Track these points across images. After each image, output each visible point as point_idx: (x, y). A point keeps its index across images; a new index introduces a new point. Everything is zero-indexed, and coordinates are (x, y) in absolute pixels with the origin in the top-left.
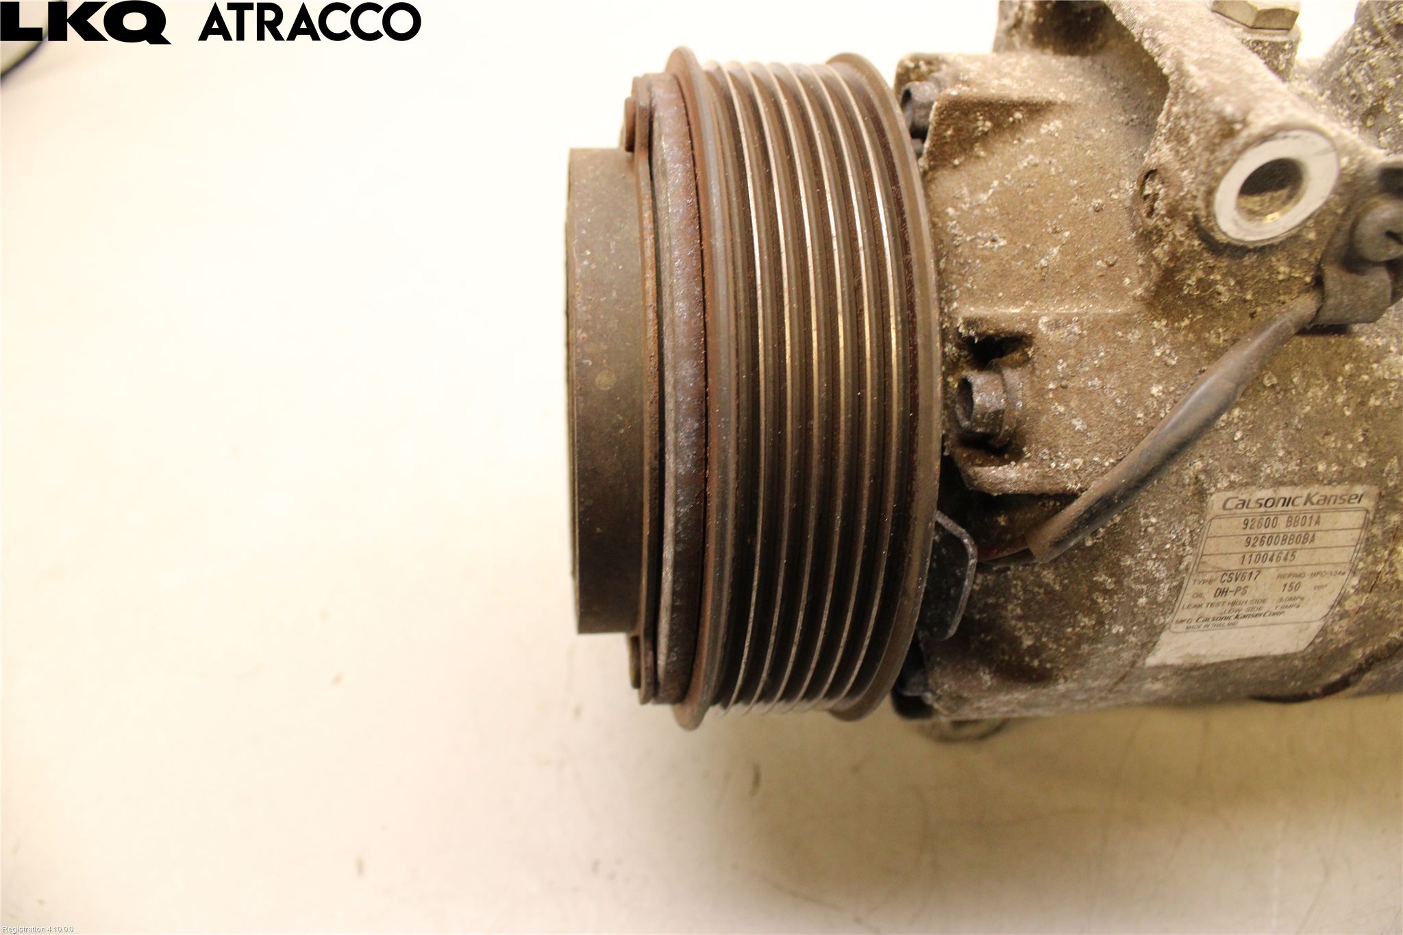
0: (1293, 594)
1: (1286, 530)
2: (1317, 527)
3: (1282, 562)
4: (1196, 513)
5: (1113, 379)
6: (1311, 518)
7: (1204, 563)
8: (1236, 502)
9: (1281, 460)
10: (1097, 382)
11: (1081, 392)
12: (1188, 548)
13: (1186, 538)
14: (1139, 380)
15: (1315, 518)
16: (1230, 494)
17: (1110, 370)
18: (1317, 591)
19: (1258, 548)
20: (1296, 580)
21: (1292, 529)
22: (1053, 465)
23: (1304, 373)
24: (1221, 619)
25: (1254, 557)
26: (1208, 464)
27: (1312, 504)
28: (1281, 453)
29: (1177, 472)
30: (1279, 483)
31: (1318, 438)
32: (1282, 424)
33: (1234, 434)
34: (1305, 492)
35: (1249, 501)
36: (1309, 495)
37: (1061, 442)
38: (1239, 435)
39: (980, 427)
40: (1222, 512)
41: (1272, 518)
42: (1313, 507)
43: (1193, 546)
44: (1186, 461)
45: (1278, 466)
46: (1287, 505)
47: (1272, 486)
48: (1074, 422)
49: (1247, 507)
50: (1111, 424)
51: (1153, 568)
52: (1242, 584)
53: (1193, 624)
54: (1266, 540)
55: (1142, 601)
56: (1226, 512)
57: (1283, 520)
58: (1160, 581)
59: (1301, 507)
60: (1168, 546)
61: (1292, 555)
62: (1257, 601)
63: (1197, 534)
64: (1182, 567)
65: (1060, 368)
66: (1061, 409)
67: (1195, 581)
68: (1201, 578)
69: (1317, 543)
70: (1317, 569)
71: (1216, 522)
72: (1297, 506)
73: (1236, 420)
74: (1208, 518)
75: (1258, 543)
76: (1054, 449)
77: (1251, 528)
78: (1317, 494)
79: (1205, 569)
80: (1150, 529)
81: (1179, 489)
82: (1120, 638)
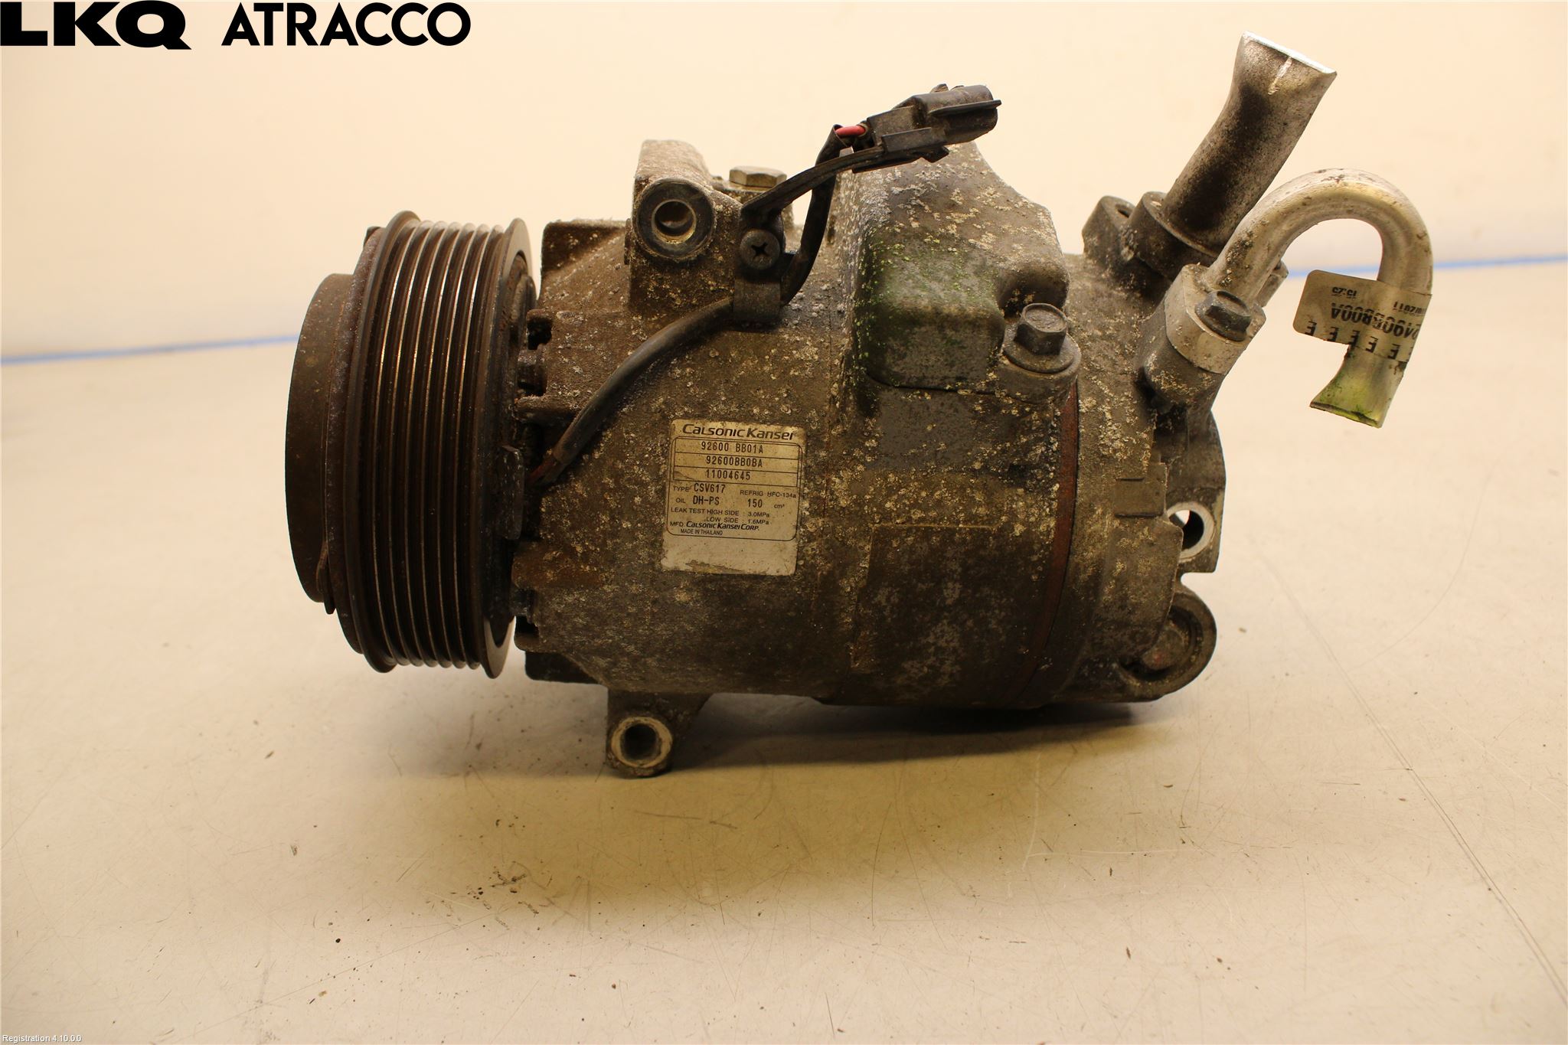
0: (758, 510)
1: (737, 454)
2: (760, 455)
3: (740, 479)
4: (663, 433)
5: (603, 345)
6: (755, 446)
7: (678, 472)
8: (693, 428)
9: (724, 402)
10: (591, 347)
11: (580, 352)
12: (662, 459)
13: (659, 450)
14: (620, 348)
15: (758, 446)
16: (687, 422)
17: (601, 340)
18: (777, 509)
19: (717, 466)
20: (758, 498)
21: (741, 453)
22: (560, 393)
23: (740, 351)
24: (707, 526)
25: (716, 473)
26: (667, 399)
27: (754, 436)
28: (723, 399)
29: (647, 404)
30: (723, 418)
31: (751, 392)
32: (723, 381)
33: (687, 383)
34: (747, 428)
35: (703, 429)
36: (750, 429)
37: (566, 379)
38: (690, 384)
39: (523, 378)
40: (683, 434)
41: (724, 443)
42: (755, 439)
43: (666, 458)
44: (653, 397)
45: (722, 406)
46: (734, 435)
47: (719, 421)
48: (574, 368)
49: (702, 433)
50: (599, 371)
51: (640, 472)
52: (715, 494)
53: (685, 528)
54: (723, 460)
55: (637, 499)
56: (686, 435)
57: (733, 445)
58: (647, 484)
59: (745, 438)
60: (647, 456)
61: (747, 475)
62: (731, 513)
63: (666, 448)
64: (661, 473)
65: (567, 337)
66: (566, 360)
67: (675, 487)
68: (678, 485)
69: (764, 467)
70: (772, 489)
71: (679, 441)
72: (742, 436)
73: (688, 375)
74: (673, 437)
75: (716, 462)
76: (560, 382)
77: (708, 449)
78: (756, 429)
79: (679, 478)
80: (631, 442)
81: (649, 416)
82: (631, 534)
